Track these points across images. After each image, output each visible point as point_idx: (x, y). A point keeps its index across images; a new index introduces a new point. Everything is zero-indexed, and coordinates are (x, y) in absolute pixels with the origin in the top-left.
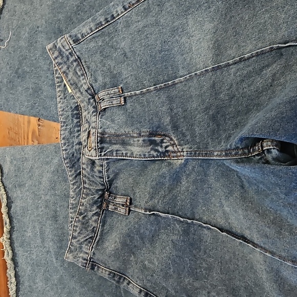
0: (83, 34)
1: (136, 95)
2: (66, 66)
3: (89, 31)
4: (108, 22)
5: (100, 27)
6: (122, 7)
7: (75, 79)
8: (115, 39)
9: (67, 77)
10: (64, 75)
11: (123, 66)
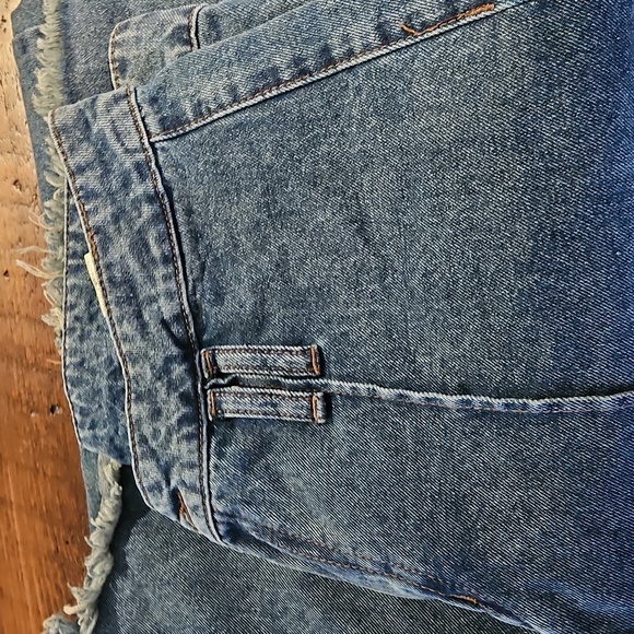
0: (200, 104)
1: (373, 397)
2: (110, 210)
3: (225, 98)
4: (303, 72)
5: (269, 87)
6: (370, 27)
7: (133, 265)
8: (325, 148)
9: (105, 250)
10: (96, 239)
11: (337, 266)
